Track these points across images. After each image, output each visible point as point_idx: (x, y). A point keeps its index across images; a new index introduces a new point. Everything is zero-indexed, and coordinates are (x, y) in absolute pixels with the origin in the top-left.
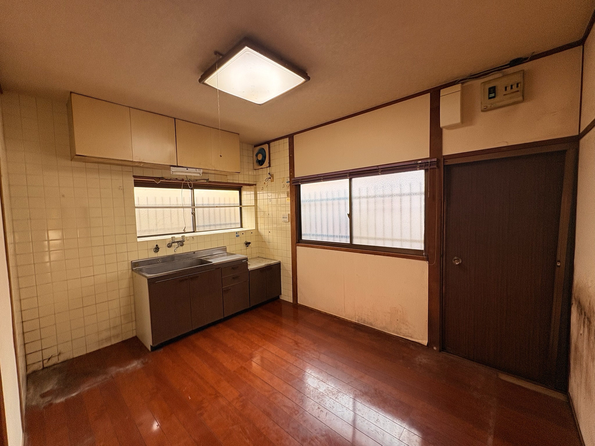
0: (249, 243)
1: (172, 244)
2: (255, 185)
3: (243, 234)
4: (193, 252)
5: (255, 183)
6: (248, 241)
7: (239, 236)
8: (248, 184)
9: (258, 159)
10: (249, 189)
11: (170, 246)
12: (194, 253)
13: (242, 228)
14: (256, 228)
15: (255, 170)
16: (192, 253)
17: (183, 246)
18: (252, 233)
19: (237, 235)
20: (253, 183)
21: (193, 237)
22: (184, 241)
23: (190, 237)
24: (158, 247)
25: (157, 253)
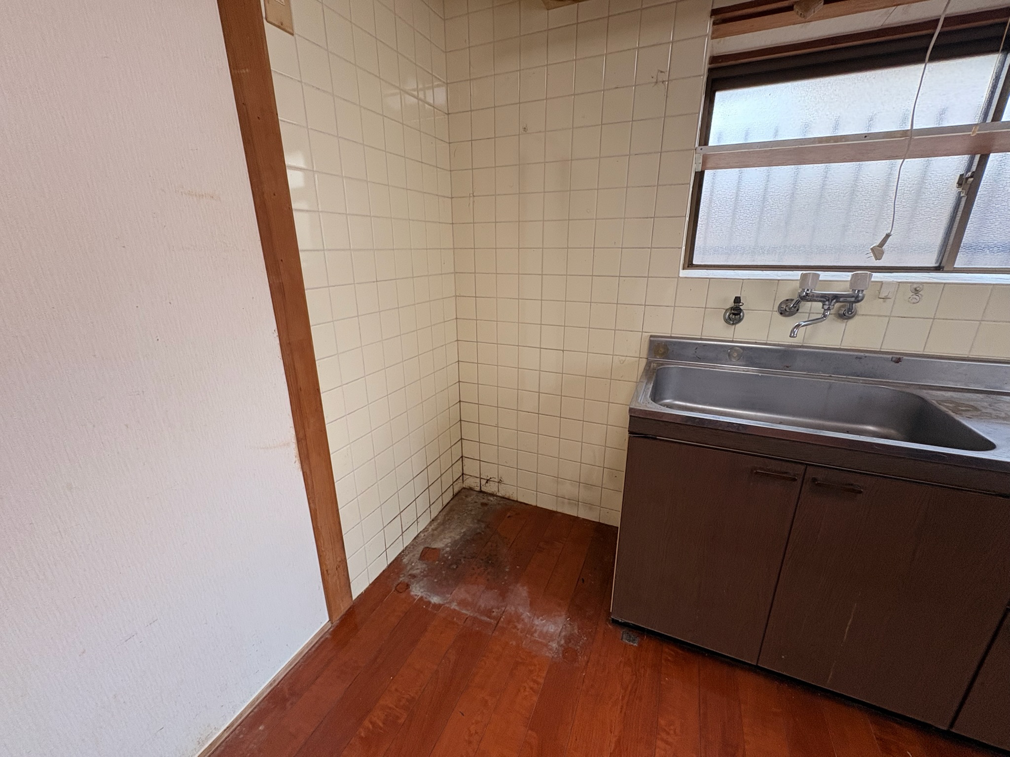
1: (798, 302)
4: (890, 356)
11: (788, 309)
12: (898, 361)
16: (885, 359)
17: (851, 322)
21: (917, 289)
22: (857, 296)
23: (899, 285)
24: (740, 304)
25: (733, 326)
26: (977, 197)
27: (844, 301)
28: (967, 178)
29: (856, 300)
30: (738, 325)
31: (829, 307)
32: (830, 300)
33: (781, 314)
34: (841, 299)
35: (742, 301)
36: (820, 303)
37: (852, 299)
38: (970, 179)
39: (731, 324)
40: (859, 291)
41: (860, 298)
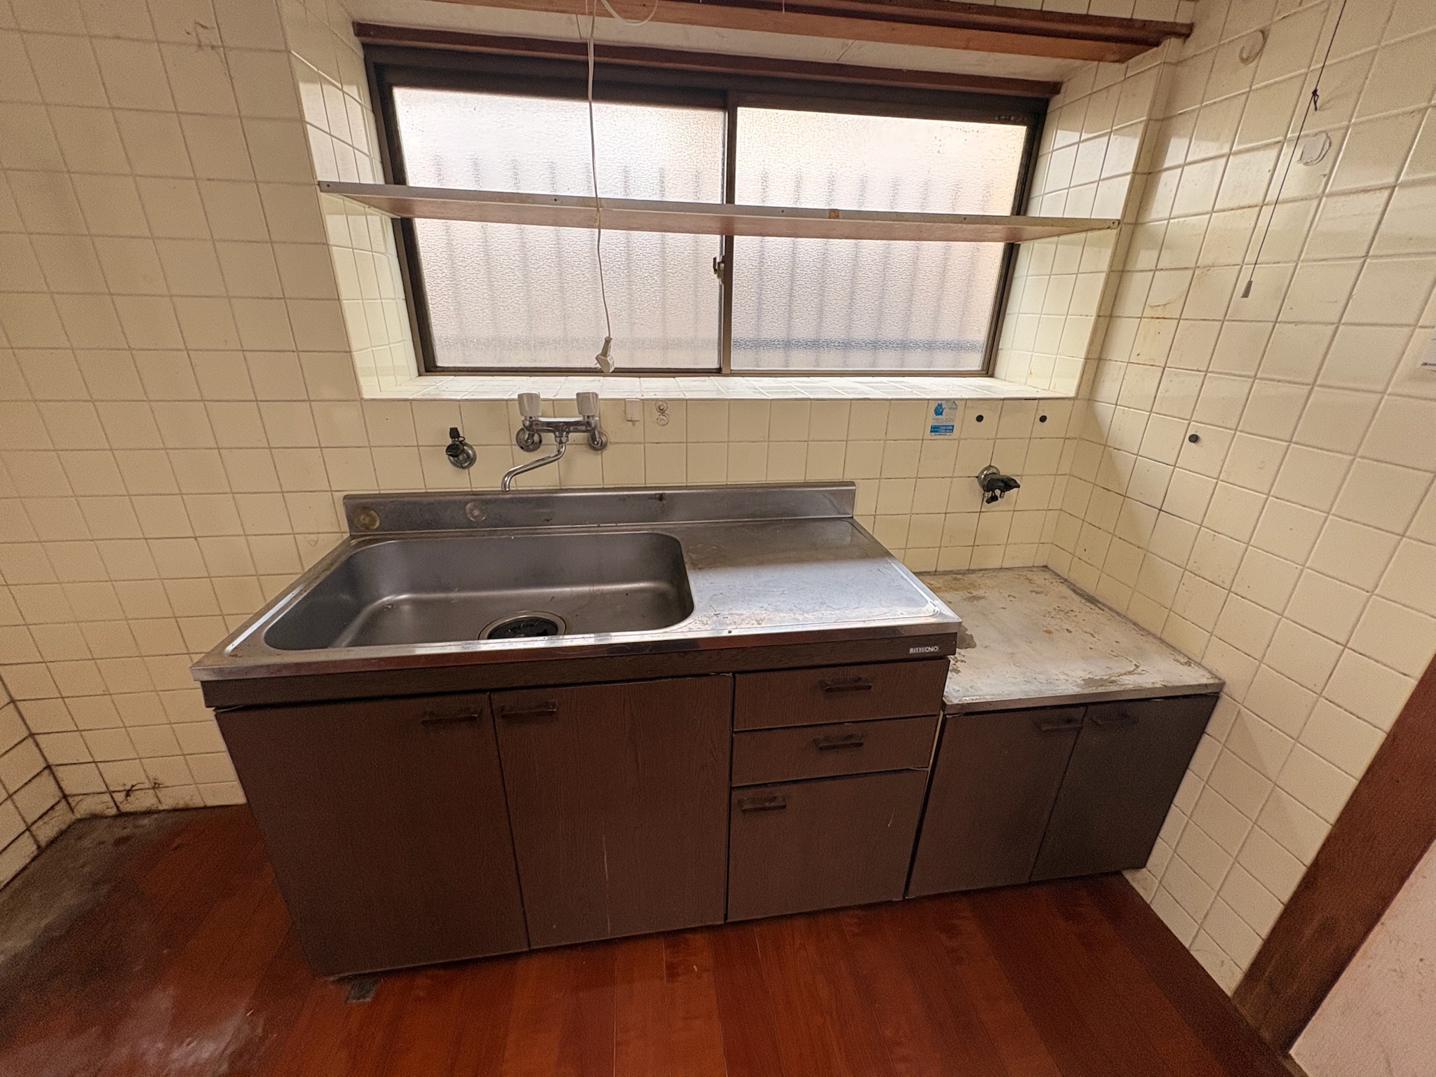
0: (1009, 484)
1: (537, 431)
2: (1189, 31)
3: (980, 418)
5: (1183, 19)
6: (1005, 471)
7: (950, 430)
8: (1121, 22)
11: (528, 441)
12: (661, 497)
13: (992, 376)
14: (1085, 393)
17: (604, 453)
18: (1043, 419)
19: (943, 420)
20: (1169, 16)
21: (662, 408)
22: (588, 424)
23: (643, 403)
24: (461, 439)
25: (466, 471)
26: (733, 286)
27: (576, 431)
28: (719, 263)
29: (589, 428)
30: (472, 469)
31: (561, 440)
32: (561, 429)
33: (522, 448)
34: (571, 428)
35: (461, 435)
36: (552, 434)
37: (583, 428)
38: (722, 265)
39: (463, 468)
40: (588, 417)
41: (593, 425)
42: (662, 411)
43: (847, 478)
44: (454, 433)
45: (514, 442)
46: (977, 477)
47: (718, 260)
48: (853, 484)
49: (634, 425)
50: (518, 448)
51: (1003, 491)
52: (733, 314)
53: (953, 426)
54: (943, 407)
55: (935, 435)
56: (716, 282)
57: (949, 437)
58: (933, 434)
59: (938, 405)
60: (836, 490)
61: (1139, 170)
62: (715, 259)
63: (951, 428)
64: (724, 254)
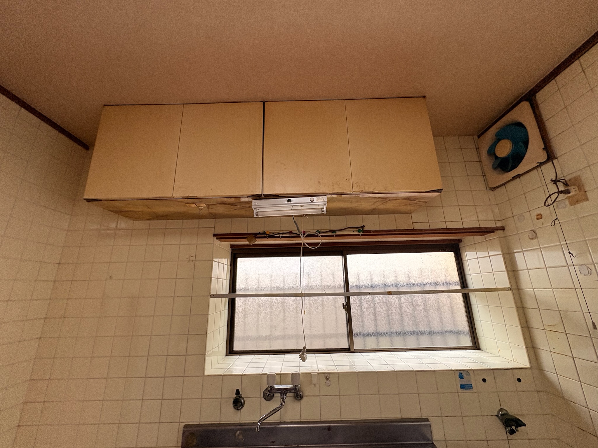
2: (503, 229)
3: (484, 380)
5: (499, 225)
7: (471, 387)
8: (477, 228)
9: (496, 158)
10: (484, 243)
12: (329, 429)
13: (479, 348)
14: (534, 365)
15: (493, 189)
17: (302, 401)
18: (519, 380)
19: (465, 381)
20: (493, 225)
21: (327, 377)
22: (296, 389)
23: (319, 375)
24: (240, 395)
25: (239, 411)
26: (352, 314)
27: (290, 392)
28: (345, 305)
29: (296, 391)
30: (242, 410)
31: (283, 398)
32: (283, 392)
33: (265, 399)
34: (288, 391)
35: (240, 393)
36: (280, 394)
37: (293, 391)
38: (346, 306)
39: (238, 410)
40: (296, 386)
41: (298, 389)
42: (327, 379)
43: (424, 416)
44: (238, 392)
45: (262, 396)
46: (497, 416)
47: (344, 304)
48: (427, 420)
49: (315, 386)
50: (263, 399)
51: (516, 427)
52: (352, 325)
53: (472, 385)
54: (463, 374)
55: (464, 390)
56: (344, 312)
57: (471, 391)
58: (462, 389)
59: (460, 373)
60: (419, 424)
61: (509, 269)
62: (343, 304)
63: (471, 386)
64: (346, 302)
